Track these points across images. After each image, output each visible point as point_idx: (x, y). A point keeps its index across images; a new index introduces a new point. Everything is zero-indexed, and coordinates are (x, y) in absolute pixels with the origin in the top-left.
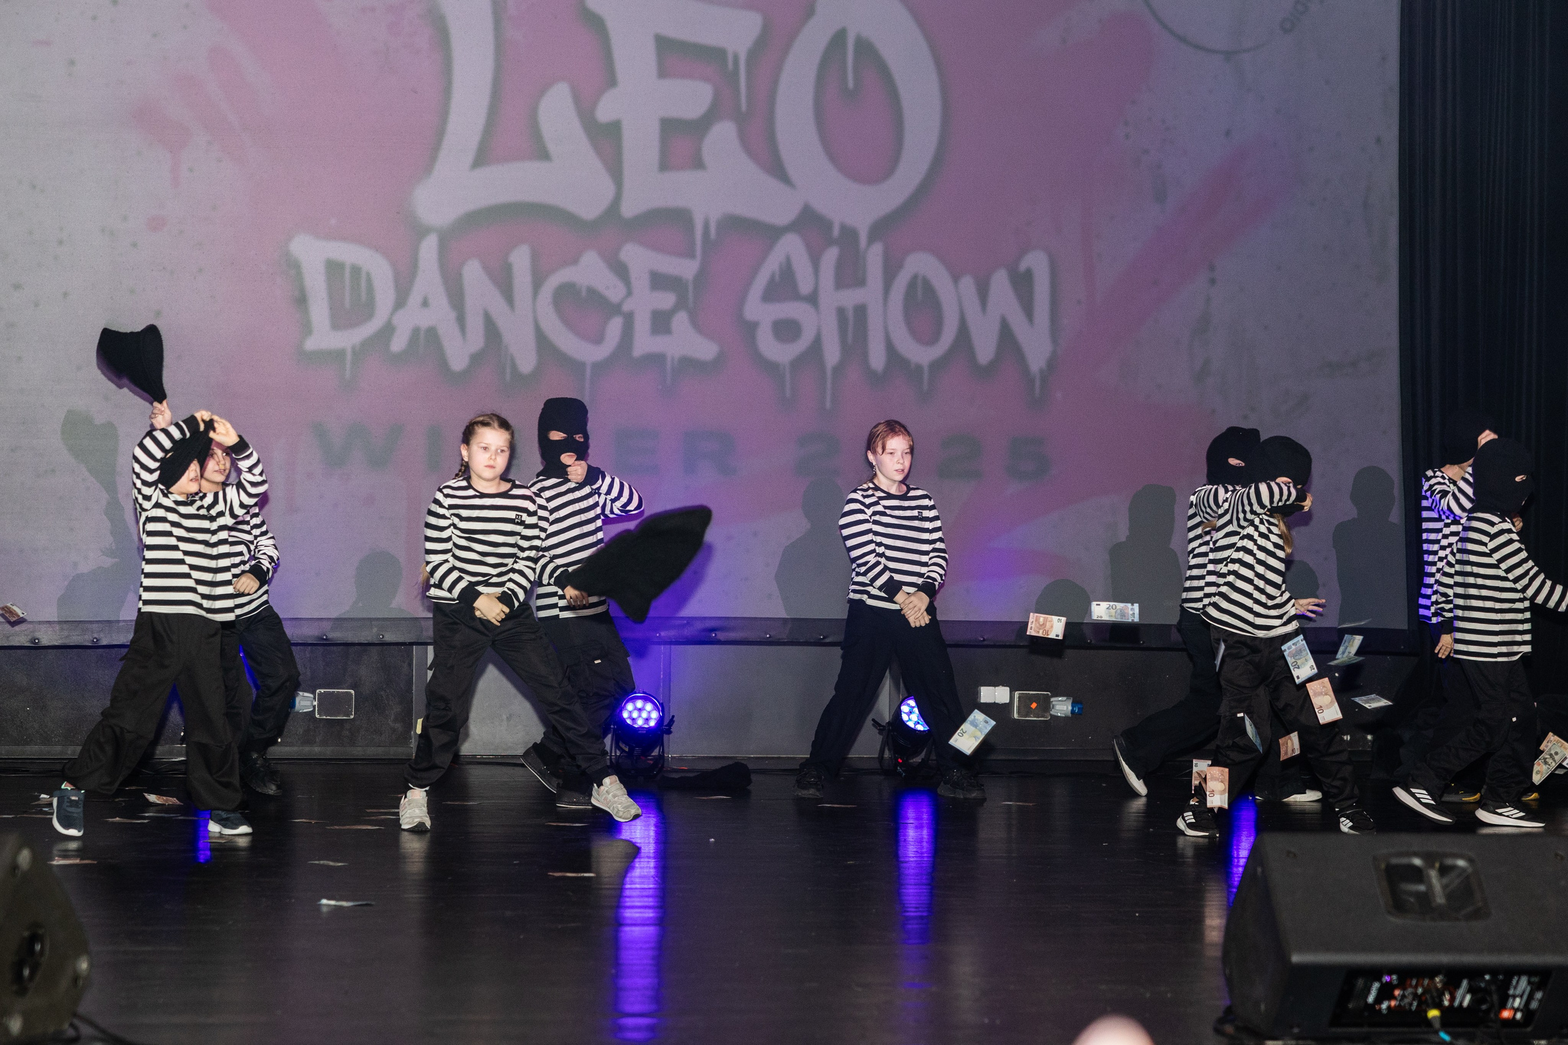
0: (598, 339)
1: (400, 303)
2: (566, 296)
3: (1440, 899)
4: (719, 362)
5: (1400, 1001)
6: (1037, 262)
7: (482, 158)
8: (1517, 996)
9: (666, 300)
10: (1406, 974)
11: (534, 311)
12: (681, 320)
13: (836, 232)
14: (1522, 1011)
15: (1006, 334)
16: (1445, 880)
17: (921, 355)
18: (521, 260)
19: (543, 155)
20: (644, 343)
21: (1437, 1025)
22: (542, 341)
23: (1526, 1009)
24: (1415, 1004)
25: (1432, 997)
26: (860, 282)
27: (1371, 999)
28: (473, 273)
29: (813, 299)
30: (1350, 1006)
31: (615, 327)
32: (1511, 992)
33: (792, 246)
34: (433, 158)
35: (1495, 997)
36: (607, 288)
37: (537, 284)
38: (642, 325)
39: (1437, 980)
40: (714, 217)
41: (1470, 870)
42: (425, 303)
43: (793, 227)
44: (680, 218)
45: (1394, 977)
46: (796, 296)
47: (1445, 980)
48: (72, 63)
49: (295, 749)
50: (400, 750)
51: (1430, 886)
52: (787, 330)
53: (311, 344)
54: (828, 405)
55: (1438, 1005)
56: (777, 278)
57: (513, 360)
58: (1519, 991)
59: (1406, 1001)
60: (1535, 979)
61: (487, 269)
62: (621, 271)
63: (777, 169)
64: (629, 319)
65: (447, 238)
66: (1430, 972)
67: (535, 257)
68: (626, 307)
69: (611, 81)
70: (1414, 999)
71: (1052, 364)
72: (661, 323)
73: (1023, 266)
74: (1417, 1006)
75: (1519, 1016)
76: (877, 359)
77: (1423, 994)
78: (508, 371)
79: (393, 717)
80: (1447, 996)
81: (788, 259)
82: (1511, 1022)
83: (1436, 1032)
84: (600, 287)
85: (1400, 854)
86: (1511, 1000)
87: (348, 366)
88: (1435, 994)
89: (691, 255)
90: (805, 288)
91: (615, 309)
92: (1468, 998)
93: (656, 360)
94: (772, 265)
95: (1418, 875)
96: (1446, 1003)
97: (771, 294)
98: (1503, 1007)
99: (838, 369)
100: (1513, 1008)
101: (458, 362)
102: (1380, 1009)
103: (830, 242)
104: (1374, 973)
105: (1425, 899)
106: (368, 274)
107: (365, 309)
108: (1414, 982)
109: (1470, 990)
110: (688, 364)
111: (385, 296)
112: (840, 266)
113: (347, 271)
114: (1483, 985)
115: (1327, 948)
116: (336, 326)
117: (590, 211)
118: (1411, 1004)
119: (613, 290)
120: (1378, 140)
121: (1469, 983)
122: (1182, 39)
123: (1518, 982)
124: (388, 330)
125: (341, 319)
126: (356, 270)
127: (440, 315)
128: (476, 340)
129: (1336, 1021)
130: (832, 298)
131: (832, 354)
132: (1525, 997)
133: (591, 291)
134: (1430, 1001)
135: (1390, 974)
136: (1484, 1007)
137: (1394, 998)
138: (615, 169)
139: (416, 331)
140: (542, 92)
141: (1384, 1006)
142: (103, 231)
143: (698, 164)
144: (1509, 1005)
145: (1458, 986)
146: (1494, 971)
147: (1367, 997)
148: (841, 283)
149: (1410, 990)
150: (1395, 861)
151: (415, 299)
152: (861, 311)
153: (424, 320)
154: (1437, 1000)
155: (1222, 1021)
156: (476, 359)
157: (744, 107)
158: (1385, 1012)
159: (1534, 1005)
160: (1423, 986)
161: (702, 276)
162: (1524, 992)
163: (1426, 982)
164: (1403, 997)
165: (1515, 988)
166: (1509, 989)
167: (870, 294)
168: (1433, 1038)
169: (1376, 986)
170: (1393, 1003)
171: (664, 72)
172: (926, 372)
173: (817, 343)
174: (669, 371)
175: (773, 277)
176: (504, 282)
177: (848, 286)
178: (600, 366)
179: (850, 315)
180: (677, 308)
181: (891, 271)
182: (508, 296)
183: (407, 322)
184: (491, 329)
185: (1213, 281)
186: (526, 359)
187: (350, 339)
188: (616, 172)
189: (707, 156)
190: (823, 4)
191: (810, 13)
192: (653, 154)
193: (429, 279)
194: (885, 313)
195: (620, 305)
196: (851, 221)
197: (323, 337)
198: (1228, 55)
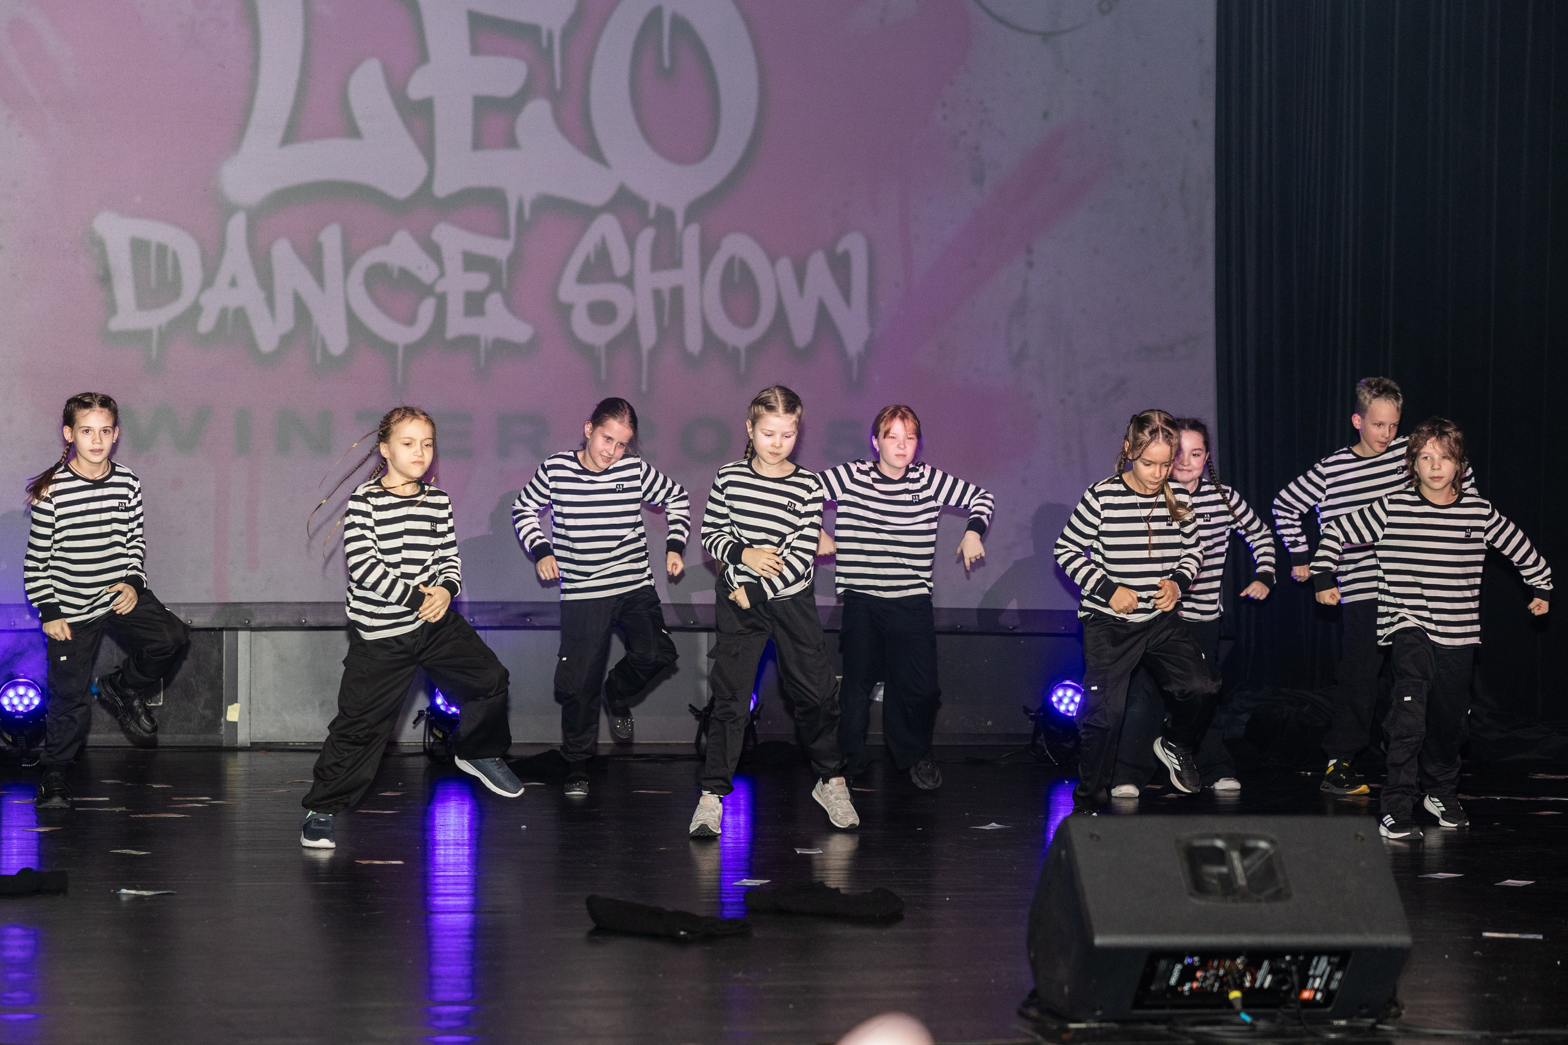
0: (410, 320)
1: (208, 282)
2: (377, 277)
3: (1242, 881)
4: (533, 344)
5: (1202, 982)
6: (854, 244)
7: (291, 135)
8: (1317, 977)
9: (479, 281)
10: (1208, 955)
11: (345, 292)
12: (494, 302)
13: (652, 213)
14: (1322, 991)
15: (824, 319)
16: (1247, 862)
17: (738, 338)
18: (331, 239)
19: (353, 132)
20: (458, 325)
21: (1238, 1006)
22: (354, 322)
23: (1326, 990)
24: (1217, 985)
25: (1234, 979)
26: (676, 263)
27: (1173, 981)
28: (282, 252)
29: (628, 281)
30: (1153, 988)
31: (427, 309)
32: (1311, 972)
33: (607, 227)
34: (241, 134)
35: (1296, 978)
36: (420, 268)
37: (348, 264)
38: (455, 305)
39: (1239, 961)
40: (529, 195)
41: (1272, 852)
42: (233, 283)
43: (610, 207)
44: (494, 198)
45: (1196, 959)
46: (612, 278)
47: (1246, 961)
49: (102, 736)
50: (210, 737)
51: (1232, 869)
52: (602, 312)
53: (116, 324)
54: (644, 387)
55: (1240, 986)
56: (592, 260)
57: (323, 340)
58: (1319, 972)
59: (1208, 982)
60: (1335, 960)
61: (297, 248)
62: (434, 251)
63: (593, 150)
64: (442, 301)
65: (256, 217)
66: (1232, 953)
67: (346, 237)
69: (423, 57)
70: (1215, 981)
71: (871, 346)
72: (474, 304)
73: (840, 248)
74: (1219, 987)
75: (1319, 996)
76: (694, 341)
77: (1225, 975)
78: (319, 351)
79: (203, 703)
80: (1249, 978)
81: (604, 240)
82: (1311, 1003)
83: (1238, 1013)
84: (412, 268)
85: (1203, 837)
86: (1311, 981)
87: (154, 346)
88: (1236, 976)
89: (505, 235)
90: (621, 268)
91: (426, 290)
92: (1269, 978)
93: (469, 342)
94: (586, 247)
95: (1220, 857)
96: (1247, 984)
97: (585, 276)
98: (1303, 987)
99: (653, 352)
100: (1313, 988)
101: (267, 343)
102: (1183, 991)
103: (646, 222)
104: (1176, 955)
105: (1227, 881)
106: (175, 254)
107: (171, 288)
108: (1216, 963)
109: (1270, 972)
110: (502, 346)
111: (192, 274)
112: (656, 246)
113: (153, 249)
114: (1283, 966)
115: (1129, 930)
116: (141, 305)
117: (402, 189)
118: (1213, 986)
119: (426, 271)
120: (1195, 123)
121: (1270, 964)
122: (1000, 20)
123: (1318, 962)
124: (196, 310)
125: (147, 298)
126: (162, 249)
127: (249, 296)
128: (286, 321)
129: (1138, 1004)
130: (647, 280)
131: (648, 336)
132: (1325, 978)
133: (405, 273)
134: (1231, 982)
135: (1192, 956)
136: (1285, 988)
137: (1196, 980)
138: (427, 147)
139: (224, 311)
140: (352, 69)
141: (1186, 988)
143: (512, 142)
144: (1309, 985)
145: (1259, 967)
146: (1295, 952)
147: (1169, 979)
148: (657, 264)
149: (1212, 972)
150: (1198, 843)
151: (222, 278)
152: (677, 292)
153: (232, 299)
154: (1238, 981)
155: (1026, 1004)
156: (286, 340)
157: (558, 85)
158: (1187, 993)
159: (1334, 985)
160: (1224, 967)
161: (515, 258)
162: (1324, 972)
163: (1228, 963)
164: (1205, 978)
165: (1315, 968)
166: (1309, 970)
167: (687, 275)
168: (1236, 1019)
169: (1178, 967)
170: (1195, 985)
171: (476, 49)
172: (743, 355)
173: (633, 324)
174: (482, 353)
175: (588, 257)
176: (313, 260)
177: (665, 267)
178: (410, 349)
179: (667, 297)
180: (490, 289)
181: (707, 253)
182: (319, 276)
183: (215, 302)
184: (302, 311)
185: (1030, 265)
186: (337, 342)
187: (156, 319)
188: (428, 149)
189: (521, 134)
192: (466, 133)
193: (237, 259)
194: (701, 295)
195: (433, 286)
196: (666, 202)
197: (129, 317)
198: (1046, 36)
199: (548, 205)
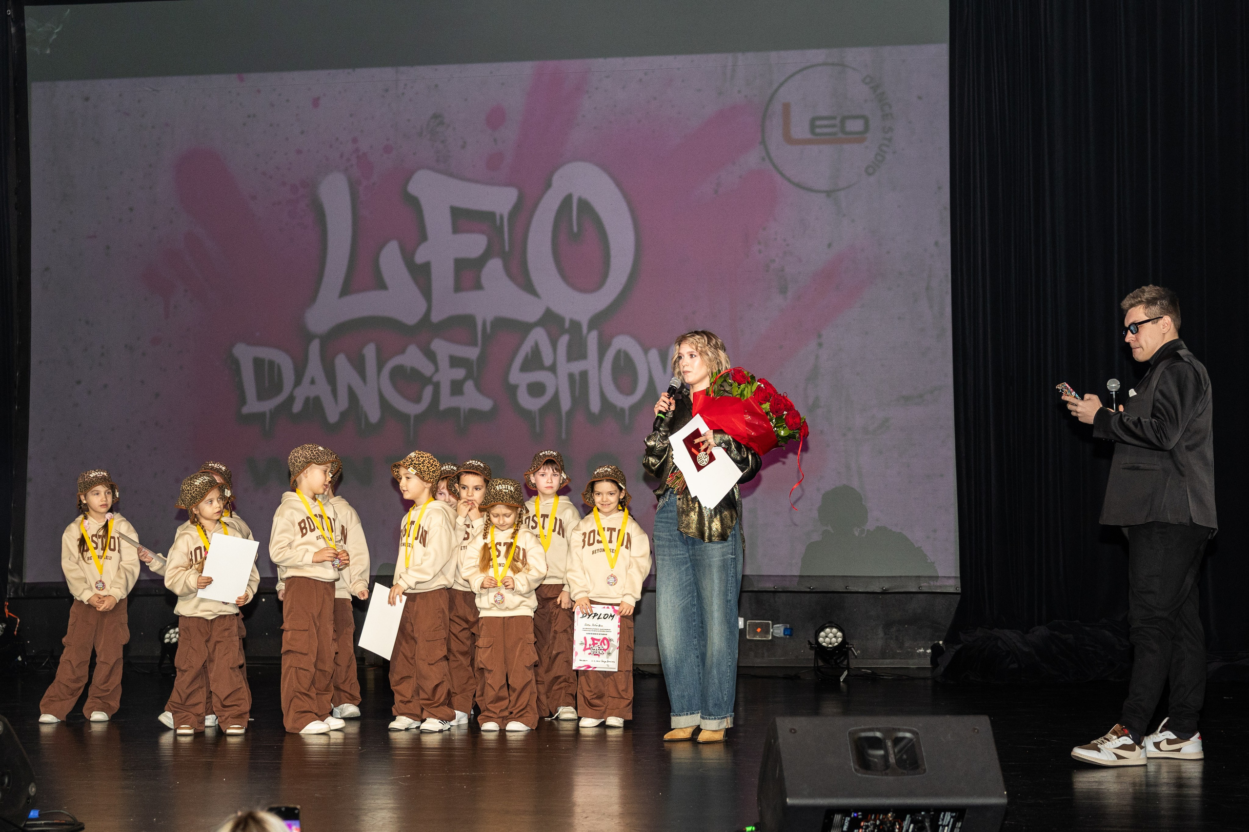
0: (417, 400)
1: (298, 382)
2: (398, 374)
4: (494, 411)
7: (345, 291)
9: (459, 373)
11: (379, 384)
12: (469, 386)
13: (567, 324)
17: (624, 402)
18: (370, 352)
19: (381, 285)
20: (447, 401)
22: (384, 404)
26: (583, 356)
28: (341, 362)
29: (553, 369)
31: (428, 392)
33: (539, 336)
34: (316, 291)
36: (423, 367)
37: (380, 367)
38: (445, 389)
40: (489, 319)
42: (313, 382)
43: (540, 323)
44: (468, 321)
46: (542, 367)
48: (108, 248)
52: (536, 389)
53: (245, 410)
54: (564, 436)
56: (530, 355)
57: (365, 414)
61: (350, 359)
62: (431, 356)
63: (528, 287)
64: (437, 386)
65: (325, 341)
67: (379, 351)
68: (435, 379)
69: (423, 237)
72: (457, 388)
76: (595, 406)
78: (363, 422)
81: (537, 345)
84: (419, 367)
87: (267, 422)
89: (474, 343)
90: (548, 361)
91: (427, 381)
93: (454, 412)
94: (526, 348)
97: (526, 367)
99: (570, 413)
101: (333, 417)
103: (563, 331)
106: (279, 367)
107: (277, 387)
110: (474, 414)
111: (289, 378)
112: (570, 346)
113: (266, 364)
116: (260, 398)
117: (411, 318)
119: (427, 368)
122: (798, 185)
124: (291, 399)
125: (262, 396)
126: (271, 363)
127: (322, 389)
128: (344, 403)
130: (565, 368)
131: (566, 404)
133: (414, 370)
138: (427, 292)
139: (307, 399)
140: (382, 248)
142: (126, 346)
143: (478, 286)
148: (570, 358)
151: (306, 380)
152: (584, 375)
153: (312, 392)
156: (343, 415)
157: (507, 248)
161: (482, 358)
167: (590, 364)
171: (456, 230)
172: (627, 413)
173: (556, 397)
174: (462, 417)
175: (527, 356)
176: (359, 366)
177: (576, 359)
178: (419, 418)
179: (577, 378)
180: (466, 379)
181: (603, 348)
182: (362, 375)
183: (302, 393)
184: (352, 396)
185: (820, 345)
186: (374, 414)
187: (267, 406)
188: (427, 294)
189: (484, 281)
190: (556, 179)
191: (548, 185)
192: (450, 282)
193: (314, 368)
194: (600, 376)
195: (431, 377)
196: (577, 317)
197: (253, 405)
198: (829, 193)
199: (503, 324)
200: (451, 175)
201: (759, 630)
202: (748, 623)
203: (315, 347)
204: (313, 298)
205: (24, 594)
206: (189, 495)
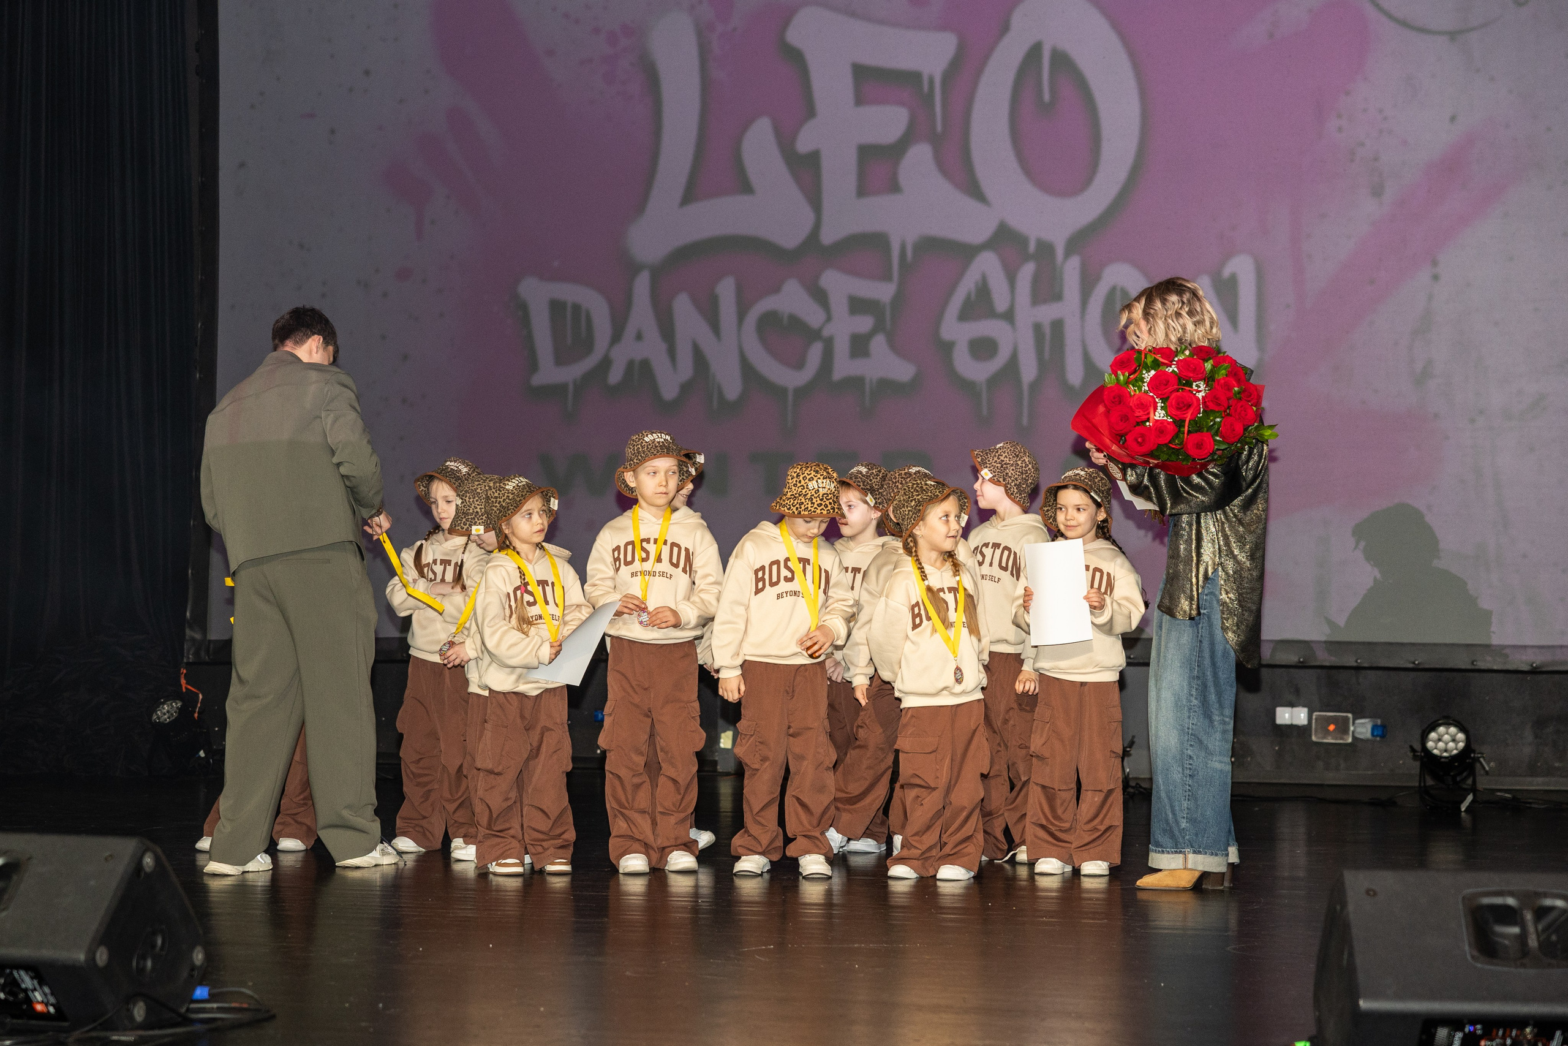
0: (799, 365)
1: (617, 336)
2: (769, 324)
4: (917, 381)
7: (689, 196)
9: (864, 323)
11: (739, 341)
12: (879, 343)
13: (1032, 247)
18: (726, 290)
19: (745, 187)
20: (844, 367)
22: (748, 371)
26: (1058, 297)
28: (683, 307)
29: (1009, 316)
31: (815, 352)
33: (988, 264)
34: (644, 199)
36: (808, 314)
37: (741, 315)
38: (842, 347)
40: (910, 240)
43: (990, 244)
44: (876, 242)
46: (992, 314)
48: (333, 132)
52: (983, 348)
53: (537, 380)
54: (1025, 421)
56: (973, 297)
57: (719, 388)
61: (696, 302)
62: (821, 297)
63: (973, 189)
64: (829, 344)
65: (660, 273)
67: (740, 290)
68: (826, 333)
69: (810, 111)
72: (859, 346)
73: (1227, 272)
76: (1075, 374)
78: (715, 397)
81: (984, 279)
84: (801, 314)
87: (570, 399)
89: (887, 277)
90: (1001, 305)
91: (813, 335)
93: (855, 383)
94: (967, 285)
97: (966, 314)
99: (1034, 386)
103: (1026, 257)
106: (588, 314)
107: (584, 344)
110: (886, 386)
111: (602, 331)
112: (1036, 281)
113: (569, 309)
116: (559, 362)
117: (790, 238)
119: (813, 315)
122: (1403, 23)
124: (606, 363)
125: (563, 356)
126: (577, 308)
127: (653, 349)
128: (686, 369)
130: (1028, 314)
131: (1029, 371)
133: (793, 319)
138: (815, 199)
139: (630, 364)
140: (746, 127)
142: (359, 282)
143: (894, 187)
148: (1037, 298)
151: (629, 334)
153: (638, 353)
156: (686, 388)
157: (939, 128)
161: (898, 299)
167: (1067, 309)
171: (860, 100)
173: (1014, 359)
174: (868, 394)
175: (969, 296)
176: (710, 314)
177: (1044, 301)
178: (802, 393)
179: (1047, 331)
180: (875, 331)
181: (1087, 286)
182: (715, 326)
183: (623, 354)
184: (700, 360)
185: (1436, 278)
186: (732, 388)
187: (571, 374)
188: (815, 201)
189: (903, 179)
190: (1017, 19)
191: (1005, 28)
192: (851, 181)
193: (642, 314)
194: (1083, 327)
195: (820, 330)
196: (1048, 236)
197: (548, 373)
198: (1453, 35)
199: (931, 246)
200: (853, 14)
201: (1332, 727)
202: (1314, 717)
203: (642, 285)
204: (640, 206)
205: (209, 657)
206: (497, 504)
